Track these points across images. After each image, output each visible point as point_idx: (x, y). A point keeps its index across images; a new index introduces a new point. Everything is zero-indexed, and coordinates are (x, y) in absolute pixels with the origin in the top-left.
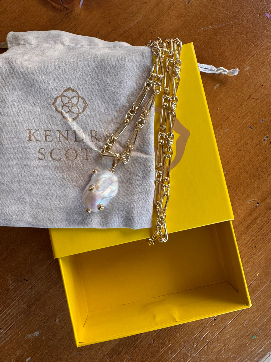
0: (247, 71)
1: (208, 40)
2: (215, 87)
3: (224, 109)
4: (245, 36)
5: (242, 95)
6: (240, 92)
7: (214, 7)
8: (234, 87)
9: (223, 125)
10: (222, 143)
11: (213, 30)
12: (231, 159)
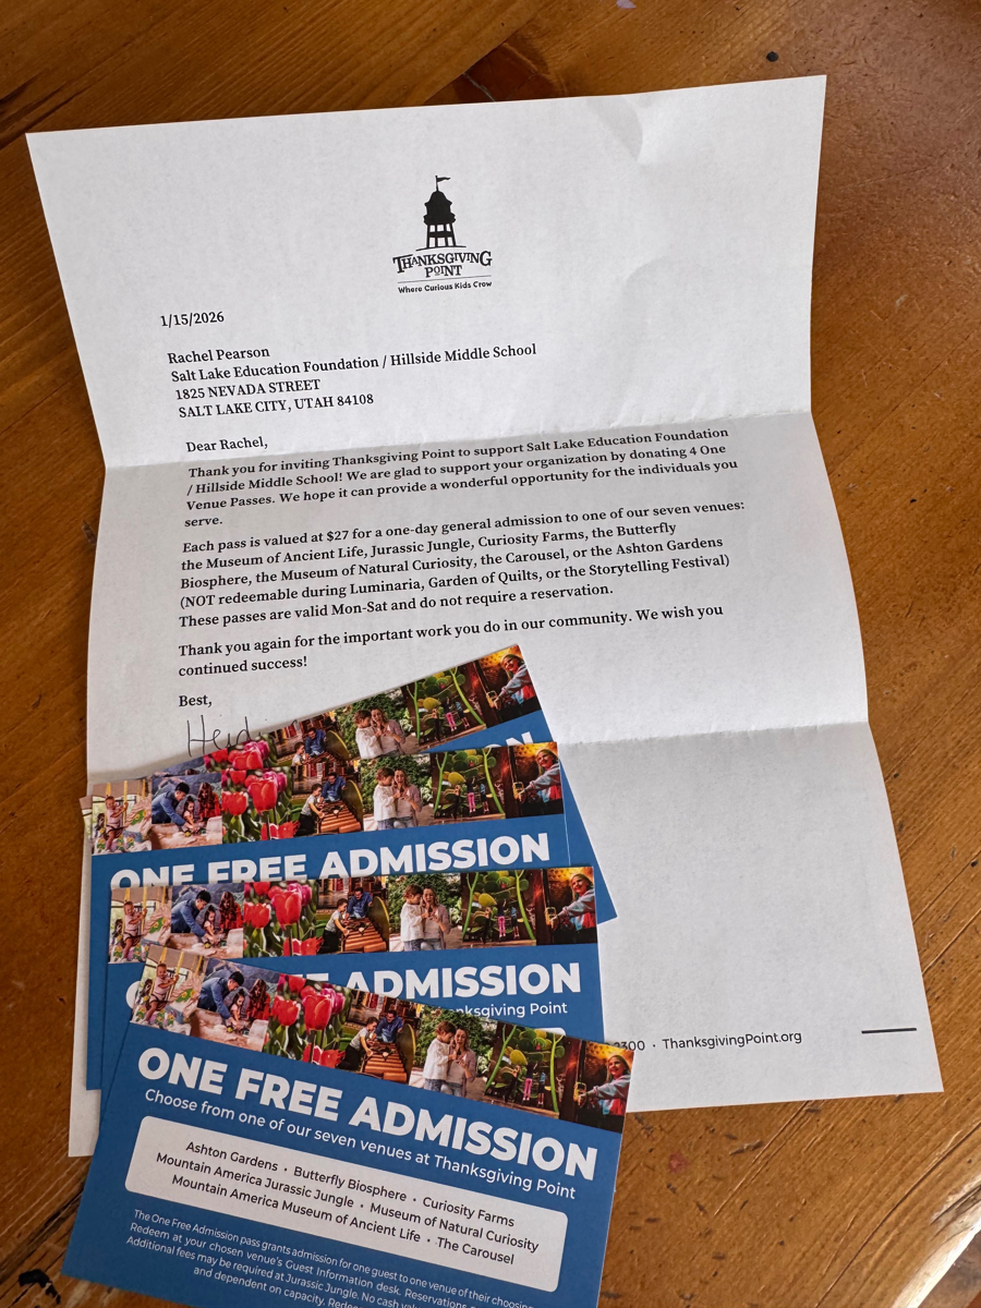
0: (968, 266)
1: (868, 207)
2: (898, 302)
3: (926, 347)
4: (952, 198)
5: (965, 317)
6: (958, 310)
7: (872, 142)
8: (941, 301)
9: (927, 381)
10: (931, 421)
11: (877, 188)
12: (959, 458)
